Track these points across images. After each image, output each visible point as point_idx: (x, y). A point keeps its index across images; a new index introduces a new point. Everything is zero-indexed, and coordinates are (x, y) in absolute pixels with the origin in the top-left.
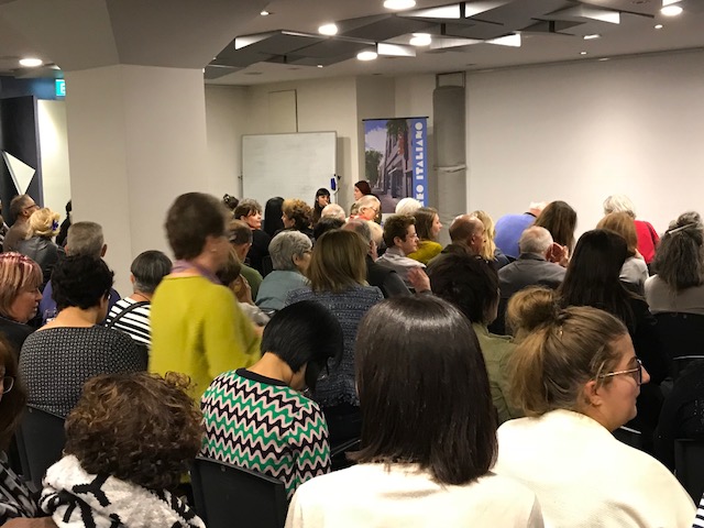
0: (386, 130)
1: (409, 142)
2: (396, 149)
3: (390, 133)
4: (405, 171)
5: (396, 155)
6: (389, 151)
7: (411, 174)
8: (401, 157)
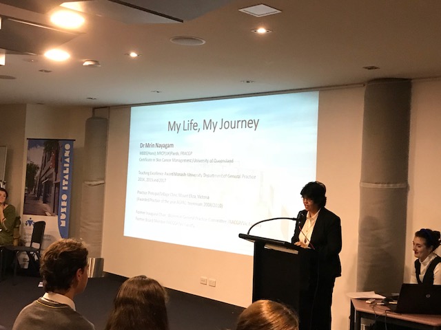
0: (43, 148)
1: (59, 159)
2: (50, 164)
3: (46, 150)
4: (54, 182)
5: (49, 169)
6: (44, 165)
7: (58, 185)
8: (53, 170)
